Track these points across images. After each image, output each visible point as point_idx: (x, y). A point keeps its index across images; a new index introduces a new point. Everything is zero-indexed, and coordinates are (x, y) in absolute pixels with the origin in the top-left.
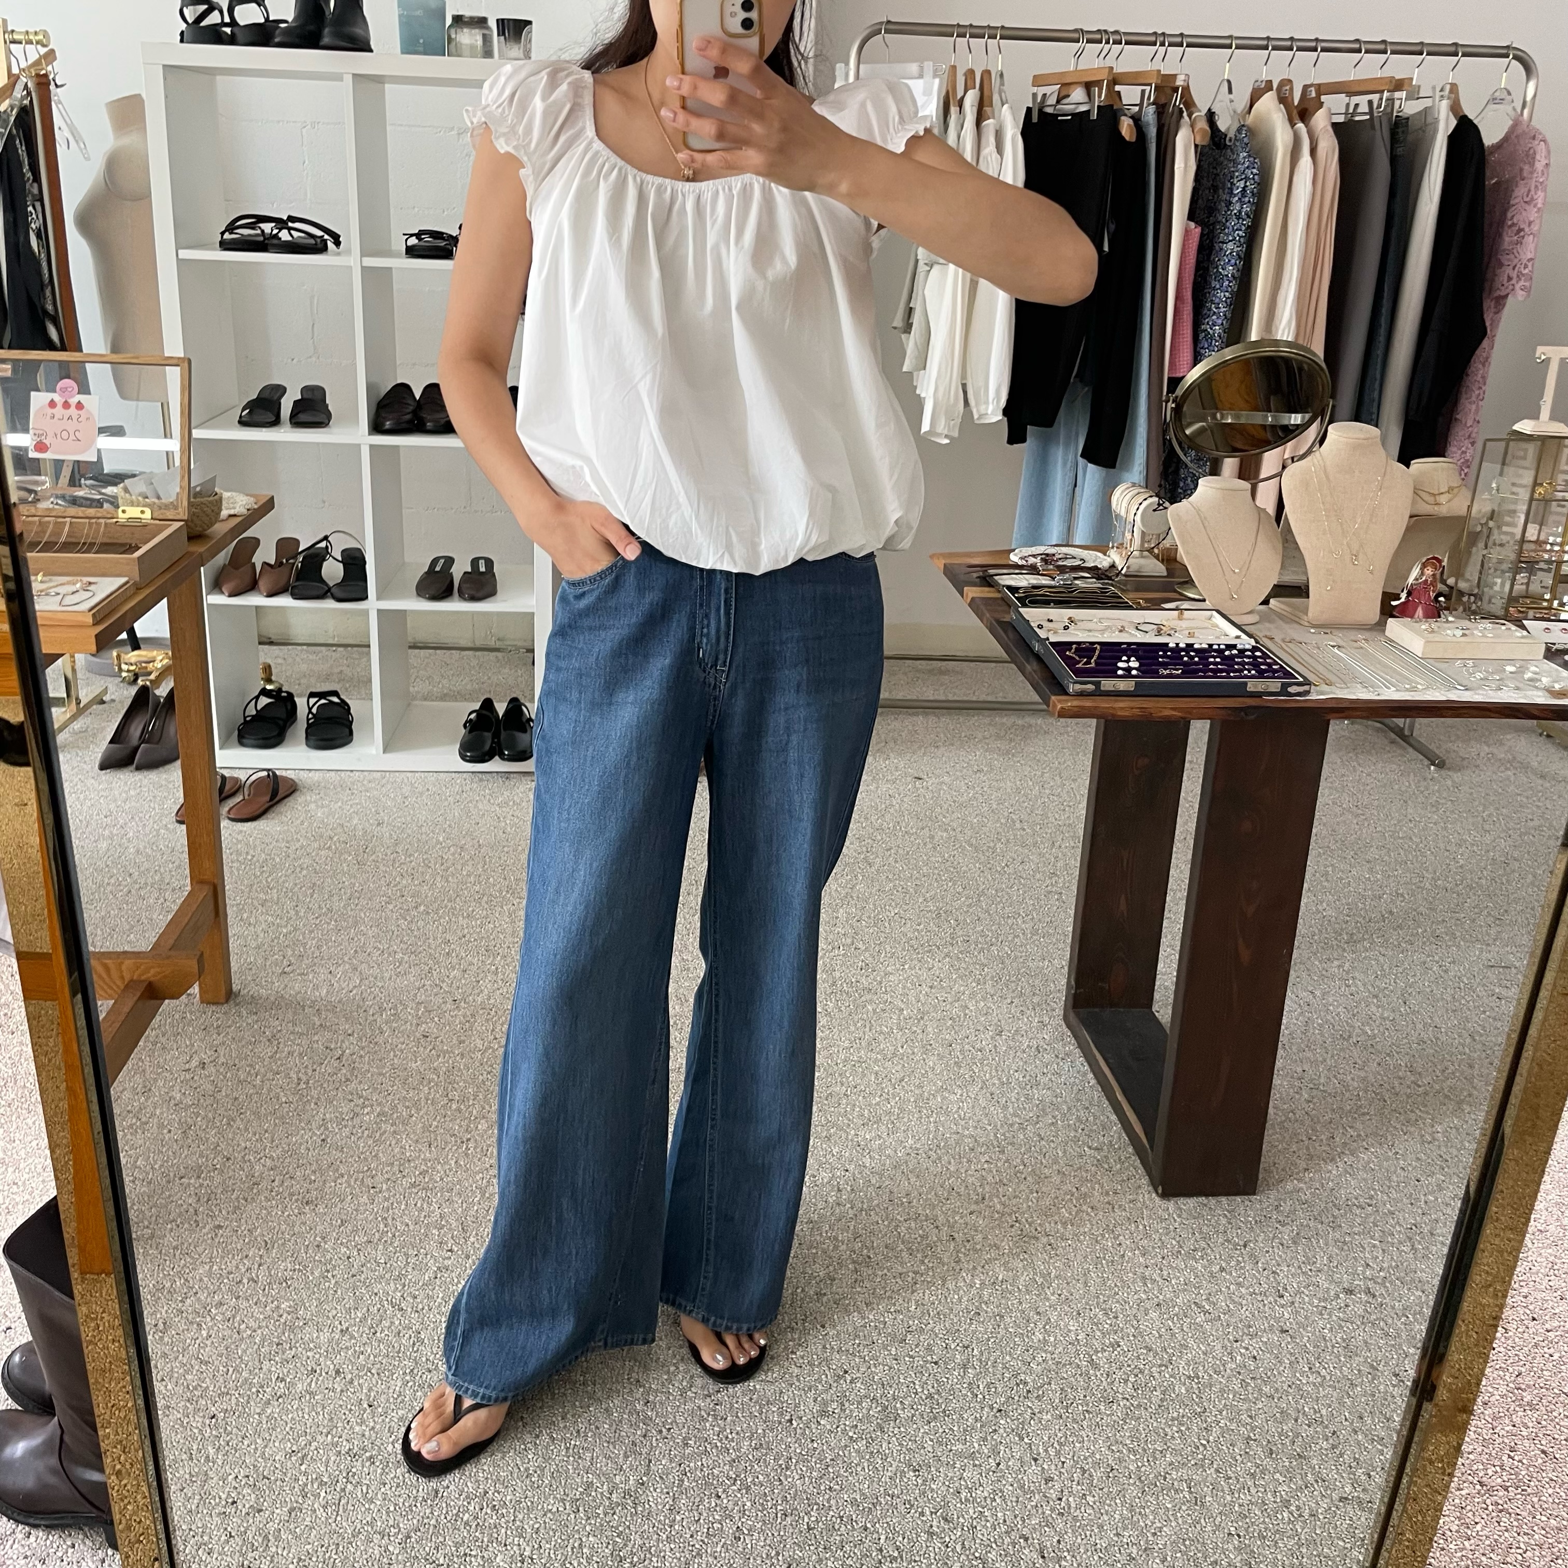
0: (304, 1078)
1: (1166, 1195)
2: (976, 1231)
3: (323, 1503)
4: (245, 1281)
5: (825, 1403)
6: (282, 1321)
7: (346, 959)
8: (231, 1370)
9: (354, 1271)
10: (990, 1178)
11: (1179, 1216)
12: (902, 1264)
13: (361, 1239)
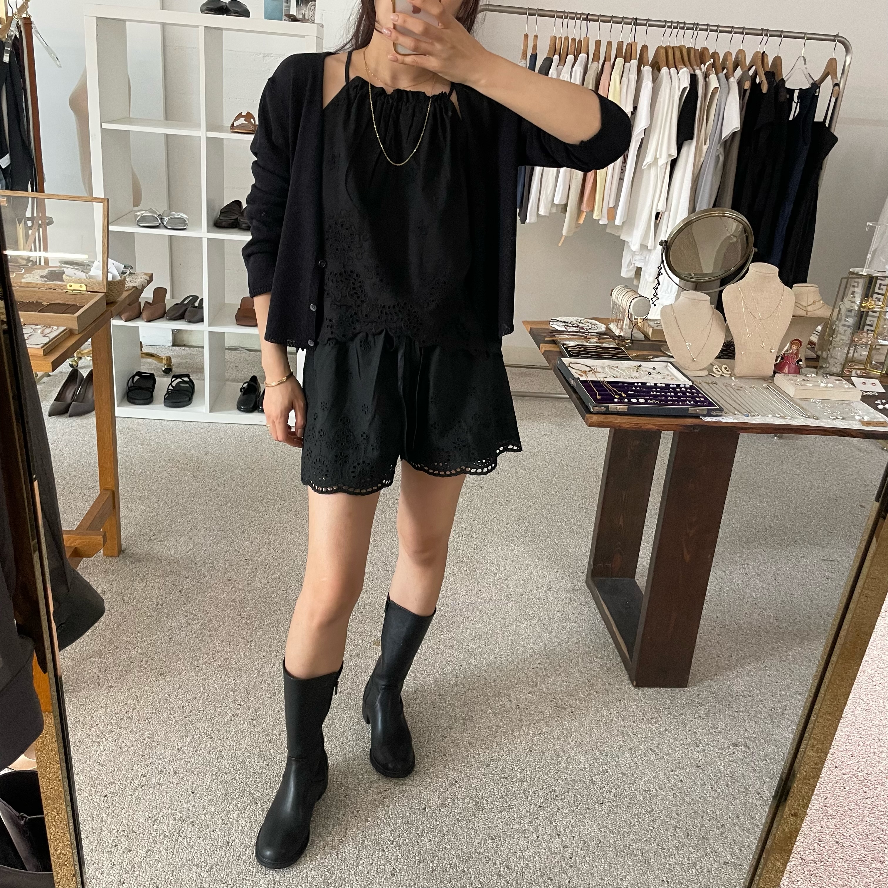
0: (160, 602)
1: (637, 686)
2: (531, 703)
3: (165, 847)
4: (125, 718)
5: (444, 799)
6: (145, 742)
7: (186, 533)
8: (116, 769)
9: (186, 715)
10: (541, 674)
11: (644, 698)
12: (490, 721)
13: (190, 696)
